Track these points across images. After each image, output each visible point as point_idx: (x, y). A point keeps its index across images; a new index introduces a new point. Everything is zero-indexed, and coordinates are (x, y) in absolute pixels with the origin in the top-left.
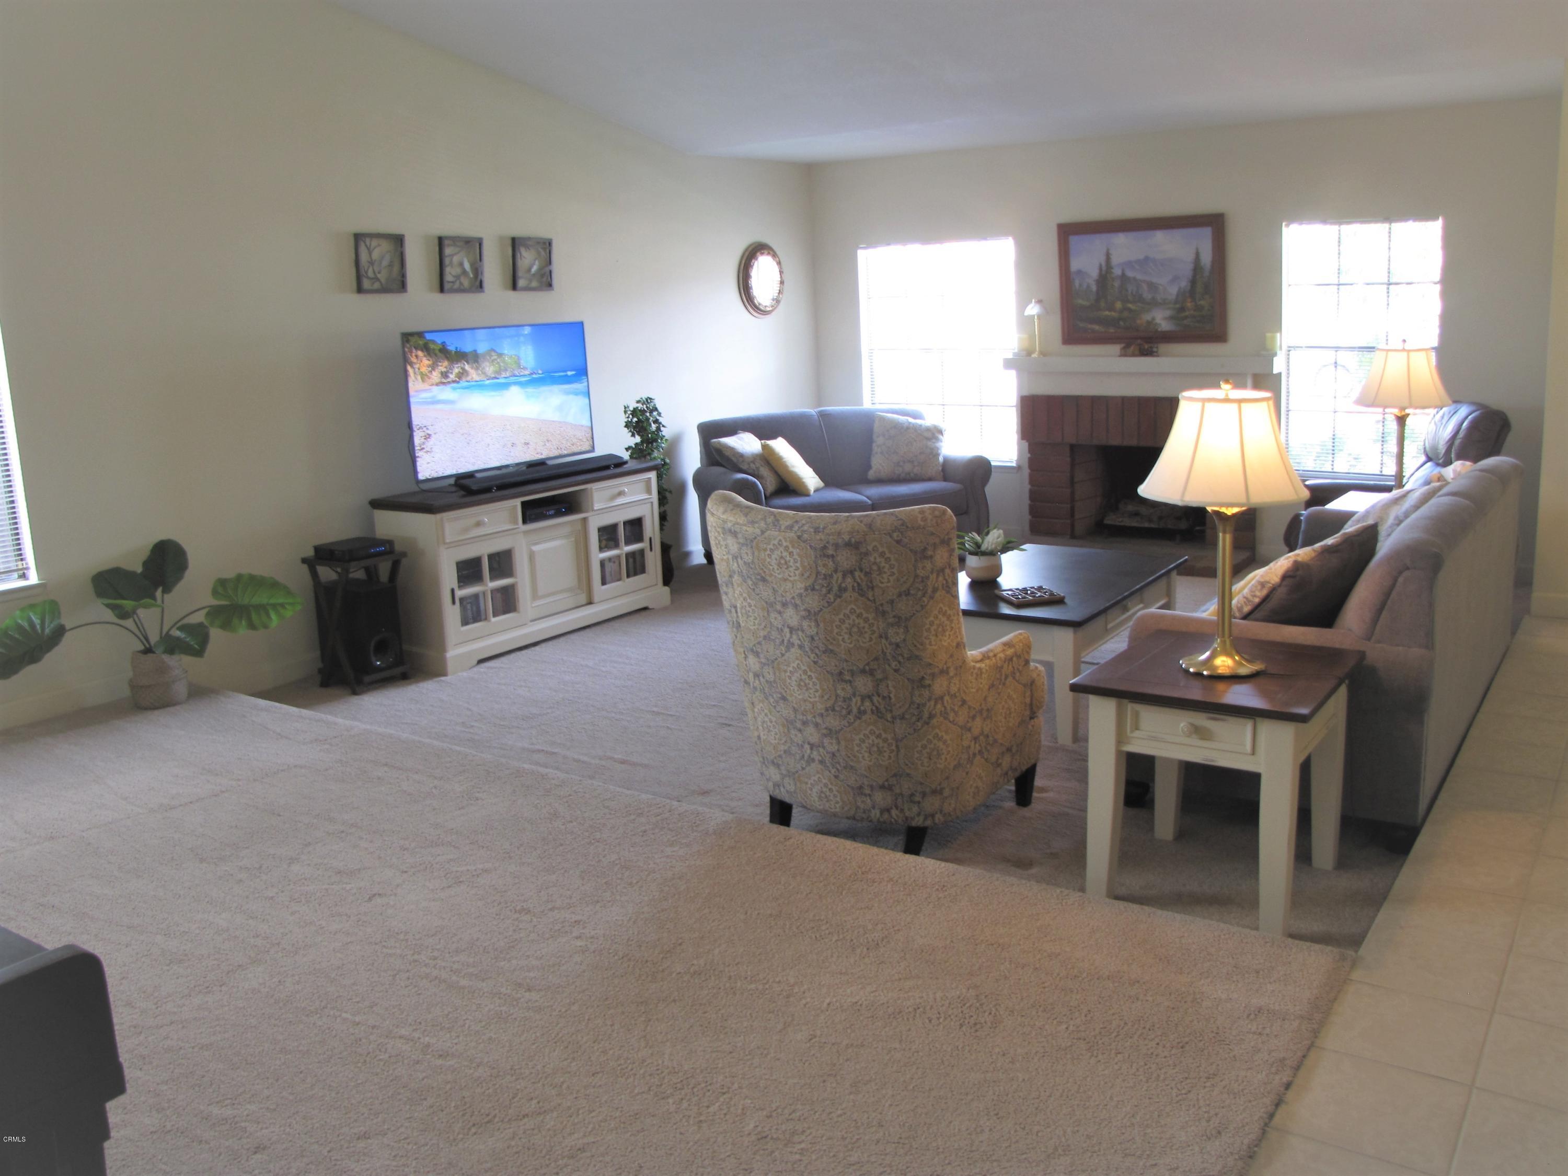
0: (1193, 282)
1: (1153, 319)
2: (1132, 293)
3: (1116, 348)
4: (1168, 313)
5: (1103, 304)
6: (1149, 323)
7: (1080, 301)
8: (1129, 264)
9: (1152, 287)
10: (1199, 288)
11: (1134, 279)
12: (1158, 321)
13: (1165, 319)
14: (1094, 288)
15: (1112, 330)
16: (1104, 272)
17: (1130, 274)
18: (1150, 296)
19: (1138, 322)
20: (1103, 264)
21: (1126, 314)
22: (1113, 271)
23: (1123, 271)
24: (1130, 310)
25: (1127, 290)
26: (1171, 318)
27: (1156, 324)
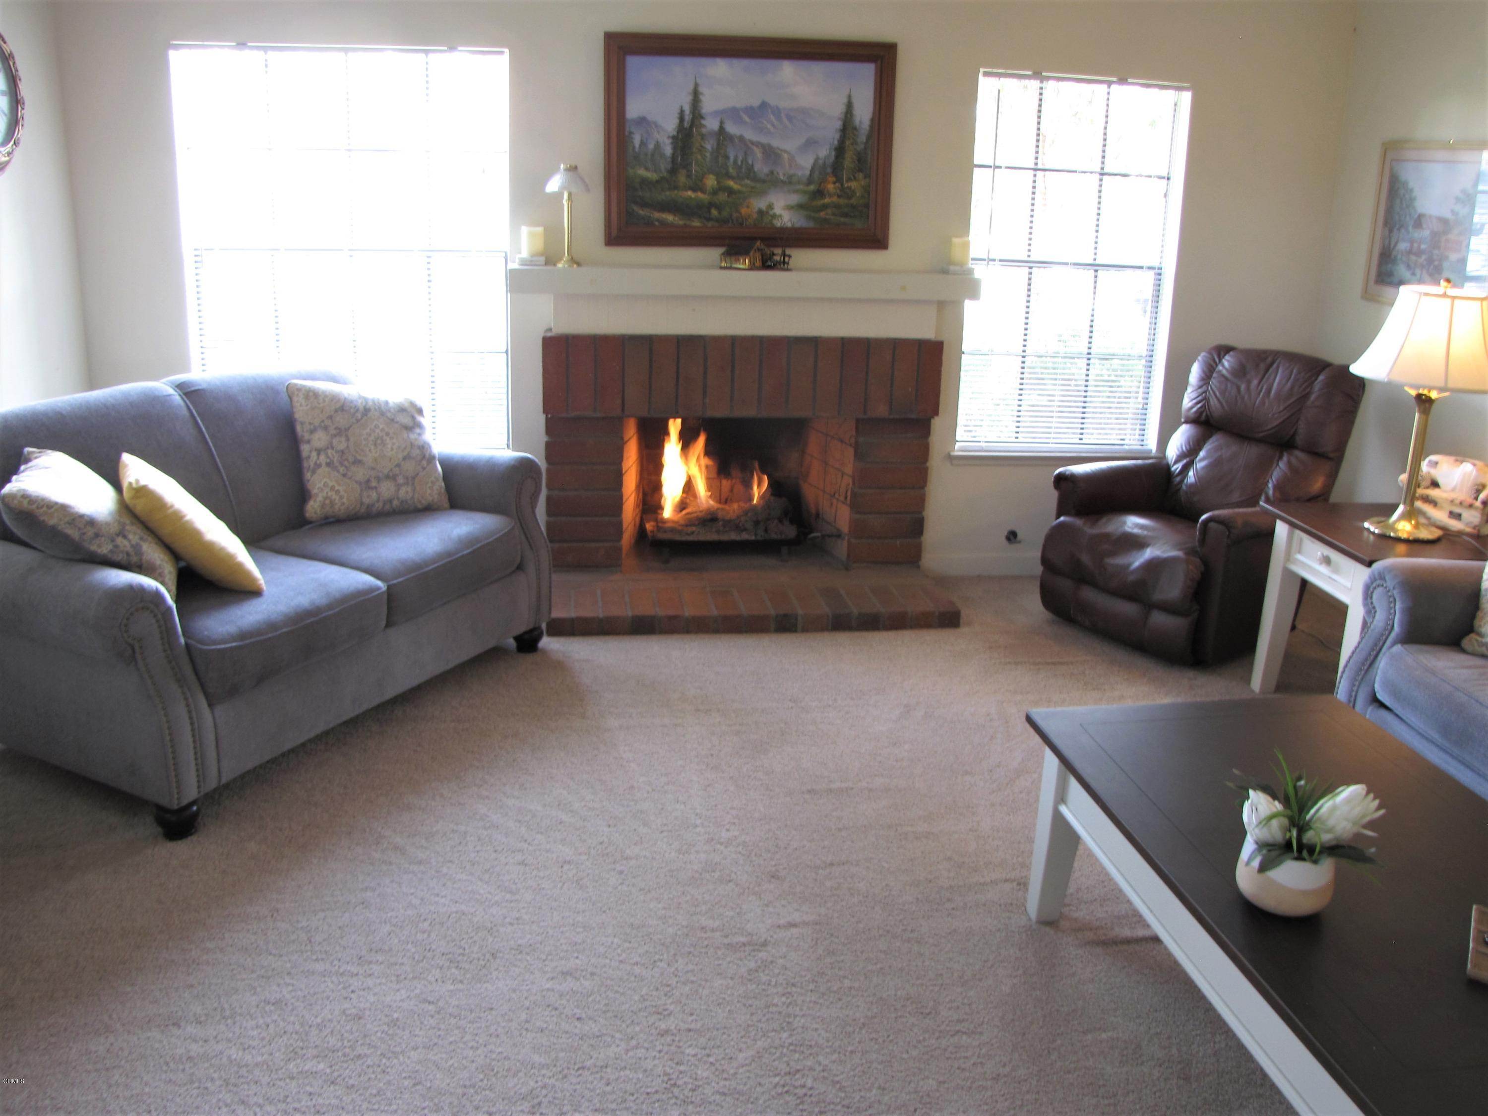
0: (840, 150)
1: (770, 207)
2: (735, 162)
3: (714, 254)
4: (794, 199)
5: (682, 178)
6: (760, 212)
7: (642, 172)
8: (734, 113)
9: (771, 154)
10: (849, 161)
11: (741, 139)
12: (777, 210)
13: (789, 208)
14: (668, 150)
15: (696, 223)
16: (686, 125)
17: (732, 129)
18: (766, 170)
19: (744, 211)
20: (687, 109)
21: (722, 197)
22: (703, 122)
23: (722, 123)
24: (731, 192)
25: (727, 157)
26: (800, 207)
27: (774, 216)
